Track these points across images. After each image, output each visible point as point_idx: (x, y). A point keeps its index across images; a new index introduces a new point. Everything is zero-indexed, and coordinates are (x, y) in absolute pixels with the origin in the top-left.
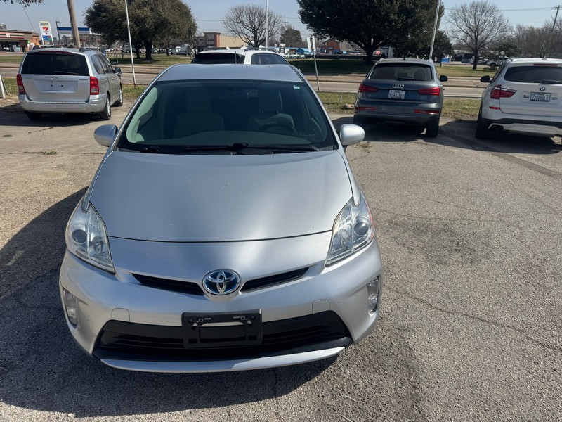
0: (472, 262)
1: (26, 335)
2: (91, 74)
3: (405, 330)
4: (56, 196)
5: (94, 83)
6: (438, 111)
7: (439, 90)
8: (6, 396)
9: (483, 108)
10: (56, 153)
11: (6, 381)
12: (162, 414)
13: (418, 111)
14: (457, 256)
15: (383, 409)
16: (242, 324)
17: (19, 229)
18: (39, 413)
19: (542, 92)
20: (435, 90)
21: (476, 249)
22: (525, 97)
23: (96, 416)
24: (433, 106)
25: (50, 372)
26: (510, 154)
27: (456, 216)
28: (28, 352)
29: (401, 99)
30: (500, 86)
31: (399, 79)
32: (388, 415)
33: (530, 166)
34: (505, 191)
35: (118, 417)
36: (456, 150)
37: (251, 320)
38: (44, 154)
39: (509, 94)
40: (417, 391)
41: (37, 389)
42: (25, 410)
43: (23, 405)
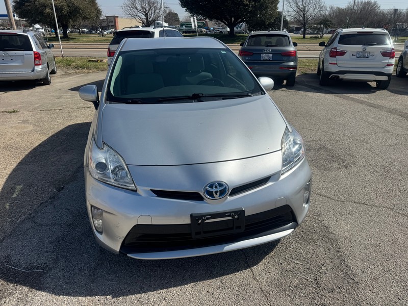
0: (346, 168)
1: (50, 245)
2: (34, 50)
3: (319, 215)
4: (31, 144)
5: (37, 56)
6: (295, 67)
7: (295, 52)
8: (53, 289)
9: (325, 65)
10: (17, 112)
11: (49, 279)
12: (175, 288)
13: (282, 68)
14: (335, 165)
15: (323, 267)
16: (231, 218)
17: (11, 170)
18: (84, 299)
19: (364, 51)
20: (292, 52)
21: (346, 159)
22: (353, 55)
23: (127, 295)
24: (292, 64)
25: (80, 269)
26: (345, 95)
27: (326, 138)
28: (57, 257)
29: (269, 60)
30: (335, 48)
31: (268, 46)
32: (327, 271)
33: (362, 102)
34: (351, 120)
35: (144, 294)
36: (310, 94)
37: (238, 215)
38: (8, 112)
39: (342, 53)
40: (340, 253)
41: (76, 282)
42: (72, 297)
43: (69, 294)
